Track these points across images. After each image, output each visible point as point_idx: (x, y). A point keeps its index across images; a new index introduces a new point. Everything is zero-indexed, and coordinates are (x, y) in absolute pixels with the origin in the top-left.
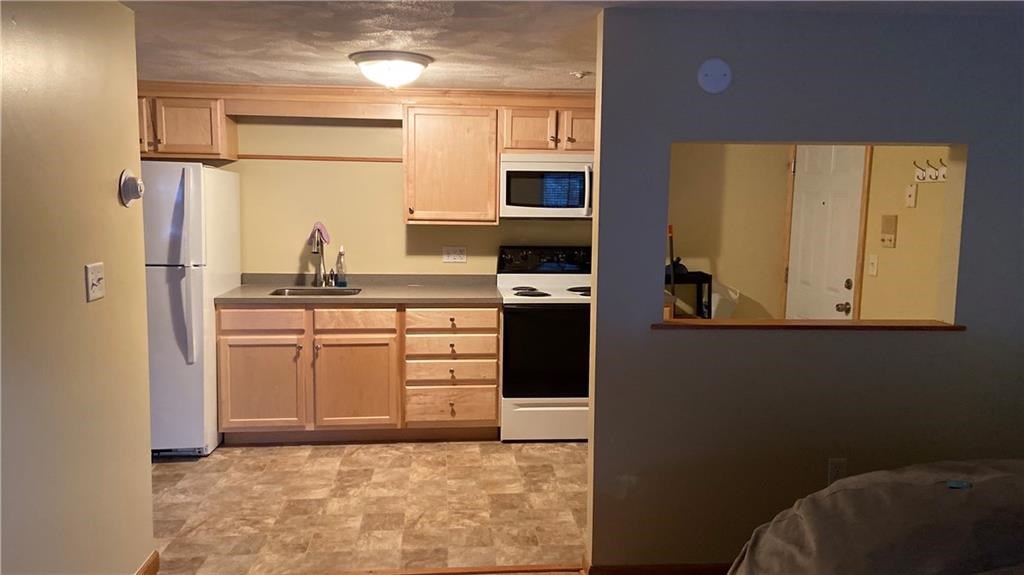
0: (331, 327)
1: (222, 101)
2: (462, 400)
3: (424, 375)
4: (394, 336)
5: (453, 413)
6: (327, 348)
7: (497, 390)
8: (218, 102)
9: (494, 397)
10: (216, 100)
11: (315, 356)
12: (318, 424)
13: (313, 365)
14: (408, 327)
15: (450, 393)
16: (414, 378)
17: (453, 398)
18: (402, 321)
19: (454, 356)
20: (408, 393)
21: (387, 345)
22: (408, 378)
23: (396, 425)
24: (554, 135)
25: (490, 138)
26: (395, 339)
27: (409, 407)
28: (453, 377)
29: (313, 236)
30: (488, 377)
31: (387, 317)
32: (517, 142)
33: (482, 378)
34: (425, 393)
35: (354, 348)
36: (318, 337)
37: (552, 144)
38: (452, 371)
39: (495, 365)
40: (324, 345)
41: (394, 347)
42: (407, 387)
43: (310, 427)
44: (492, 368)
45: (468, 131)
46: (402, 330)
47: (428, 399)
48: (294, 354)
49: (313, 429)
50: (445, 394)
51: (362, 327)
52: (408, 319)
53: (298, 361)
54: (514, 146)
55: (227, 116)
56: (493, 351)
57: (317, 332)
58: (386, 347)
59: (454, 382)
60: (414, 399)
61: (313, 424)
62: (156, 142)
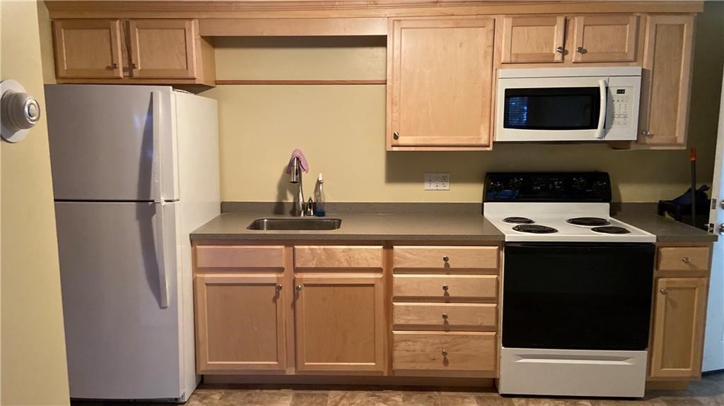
0: (312, 265)
1: (197, 21)
2: (456, 348)
3: (413, 320)
4: (379, 276)
5: (446, 362)
6: (308, 288)
7: (496, 338)
8: (193, 22)
9: (493, 346)
10: (191, 19)
11: (296, 296)
12: (300, 369)
13: (294, 305)
14: (395, 266)
15: (443, 341)
16: (402, 322)
17: (445, 346)
18: (389, 260)
19: (447, 299)
20: (396, 338)
21: (373, 285)
22: (396, 322)
23: (382, 372)
24: (561, 46)
25: (486, 53)
26: (381, 279)
27: (396, 354)
28: (446, 322)
29: (291, 164)
30: (485, 324)
31: (372, 255)
32: (517, 55)
33: (479, 324)
34: (414, 339)
35: (336, 288)
36: (298, 276)
37: (558, 57)
38: (445, 317)
39: (494, 310)
40: (305, 285)
41: (381, 287)
42: (395, 332)
43: (291, 371)
44: (491, 313)
45: (461, 45)
46: (389, 268)
47: (418, 347)
48: (274, 294)
49: (293, 373)
50: (437, 341)
51: (345, 265)
52: (396, 258)
53: (278, 300)
54: (513, 61)
55: (202, 37)
56: (492, 294)
57: (297, 270)
58: (372, 288)
59: (446, 327)
60: (403, 345)
61: (293, 369)
62: (131, 66)
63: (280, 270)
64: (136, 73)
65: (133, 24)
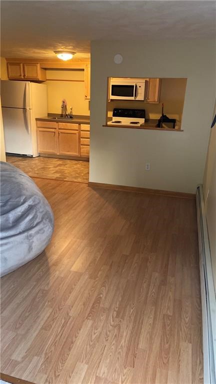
0: (62, 128)
3: (85, 143)
4: (78, 131)
6: (62, 134)
10: (38, 63)
11: (59, 135)
13: (58, 138)
18: (80, 128)
22: (81, 143)
23: (78, 156)
27: (81, 151)
31: (76, 126)
35: (68, 134)
36: (59, 130)
41: (78, 134)
42: (81, 146)
48: (54, 134)
51: (70, 128)
55: (41, 68)
58: (75, 135)
60: (83, 149)
61: (59, 153)
62: (24, 76)
63: (55, 129)
64: (26, 77)
65: (25, 64)
